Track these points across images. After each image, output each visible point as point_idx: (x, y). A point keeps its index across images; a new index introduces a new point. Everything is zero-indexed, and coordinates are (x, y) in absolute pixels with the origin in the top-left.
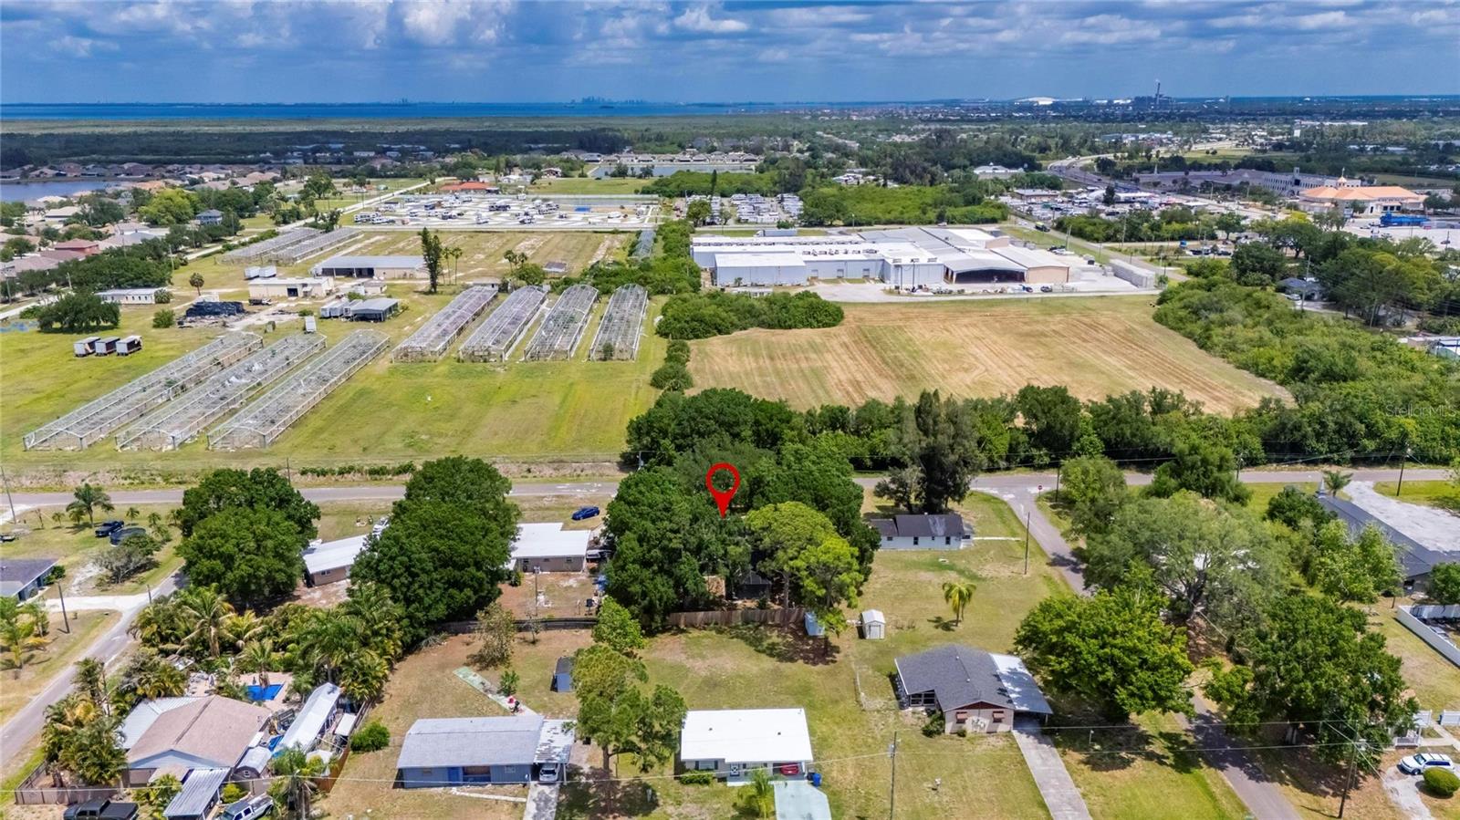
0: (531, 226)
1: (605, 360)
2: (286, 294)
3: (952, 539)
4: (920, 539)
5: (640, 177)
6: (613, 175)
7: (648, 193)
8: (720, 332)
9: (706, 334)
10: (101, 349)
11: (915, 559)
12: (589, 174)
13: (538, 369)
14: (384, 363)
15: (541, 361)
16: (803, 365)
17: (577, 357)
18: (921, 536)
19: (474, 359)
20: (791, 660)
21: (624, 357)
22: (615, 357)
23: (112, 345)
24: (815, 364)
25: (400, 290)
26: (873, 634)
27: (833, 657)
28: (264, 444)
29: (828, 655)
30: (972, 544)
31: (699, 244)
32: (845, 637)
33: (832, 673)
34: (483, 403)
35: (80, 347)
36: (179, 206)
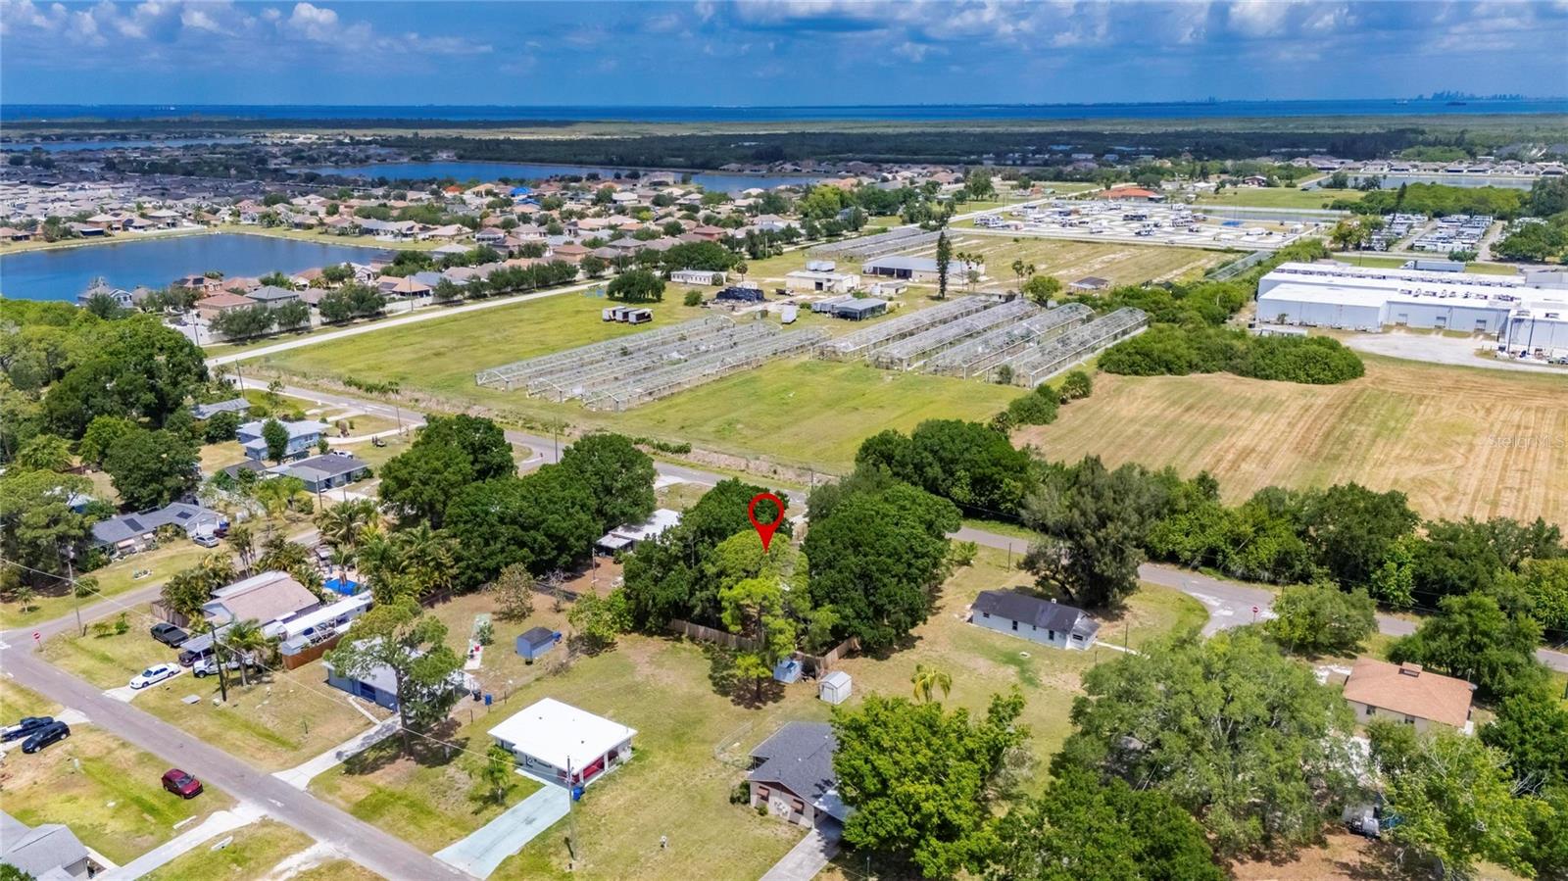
0: (1147, 239)
1: (1000, 383)
2: (814, 287)
3: (1057, 635)
4: (1020, 625)
5: (1362, 189)
6: (1328, 186)
7: (1340, 208)
8: (1170, 371)
9: (1151, 370)
10: (619, 316)
11: (998, 644)
12: (1301, 184)
13: (924, 382)
14: (805, 358)
15: (939, 375)
16: (1217, 422)
17: (979, 377)
18: (1024, 621)
19: (878, 364)
20: (725, 694)
21: (1021, 383)
22: (1014, 381)
23: (626, 315)
24: (1233, 423)
25: (919, 292)
26: (826, 696)
27: (765, 704)
28: (617, 409)
29: (761, 701)
30: (1087, 648)
31: (1283, 271)
32: (806, 691)
33: (740, 717)
34: (829, 406)
35: (606, 313)
36: (829, 203)
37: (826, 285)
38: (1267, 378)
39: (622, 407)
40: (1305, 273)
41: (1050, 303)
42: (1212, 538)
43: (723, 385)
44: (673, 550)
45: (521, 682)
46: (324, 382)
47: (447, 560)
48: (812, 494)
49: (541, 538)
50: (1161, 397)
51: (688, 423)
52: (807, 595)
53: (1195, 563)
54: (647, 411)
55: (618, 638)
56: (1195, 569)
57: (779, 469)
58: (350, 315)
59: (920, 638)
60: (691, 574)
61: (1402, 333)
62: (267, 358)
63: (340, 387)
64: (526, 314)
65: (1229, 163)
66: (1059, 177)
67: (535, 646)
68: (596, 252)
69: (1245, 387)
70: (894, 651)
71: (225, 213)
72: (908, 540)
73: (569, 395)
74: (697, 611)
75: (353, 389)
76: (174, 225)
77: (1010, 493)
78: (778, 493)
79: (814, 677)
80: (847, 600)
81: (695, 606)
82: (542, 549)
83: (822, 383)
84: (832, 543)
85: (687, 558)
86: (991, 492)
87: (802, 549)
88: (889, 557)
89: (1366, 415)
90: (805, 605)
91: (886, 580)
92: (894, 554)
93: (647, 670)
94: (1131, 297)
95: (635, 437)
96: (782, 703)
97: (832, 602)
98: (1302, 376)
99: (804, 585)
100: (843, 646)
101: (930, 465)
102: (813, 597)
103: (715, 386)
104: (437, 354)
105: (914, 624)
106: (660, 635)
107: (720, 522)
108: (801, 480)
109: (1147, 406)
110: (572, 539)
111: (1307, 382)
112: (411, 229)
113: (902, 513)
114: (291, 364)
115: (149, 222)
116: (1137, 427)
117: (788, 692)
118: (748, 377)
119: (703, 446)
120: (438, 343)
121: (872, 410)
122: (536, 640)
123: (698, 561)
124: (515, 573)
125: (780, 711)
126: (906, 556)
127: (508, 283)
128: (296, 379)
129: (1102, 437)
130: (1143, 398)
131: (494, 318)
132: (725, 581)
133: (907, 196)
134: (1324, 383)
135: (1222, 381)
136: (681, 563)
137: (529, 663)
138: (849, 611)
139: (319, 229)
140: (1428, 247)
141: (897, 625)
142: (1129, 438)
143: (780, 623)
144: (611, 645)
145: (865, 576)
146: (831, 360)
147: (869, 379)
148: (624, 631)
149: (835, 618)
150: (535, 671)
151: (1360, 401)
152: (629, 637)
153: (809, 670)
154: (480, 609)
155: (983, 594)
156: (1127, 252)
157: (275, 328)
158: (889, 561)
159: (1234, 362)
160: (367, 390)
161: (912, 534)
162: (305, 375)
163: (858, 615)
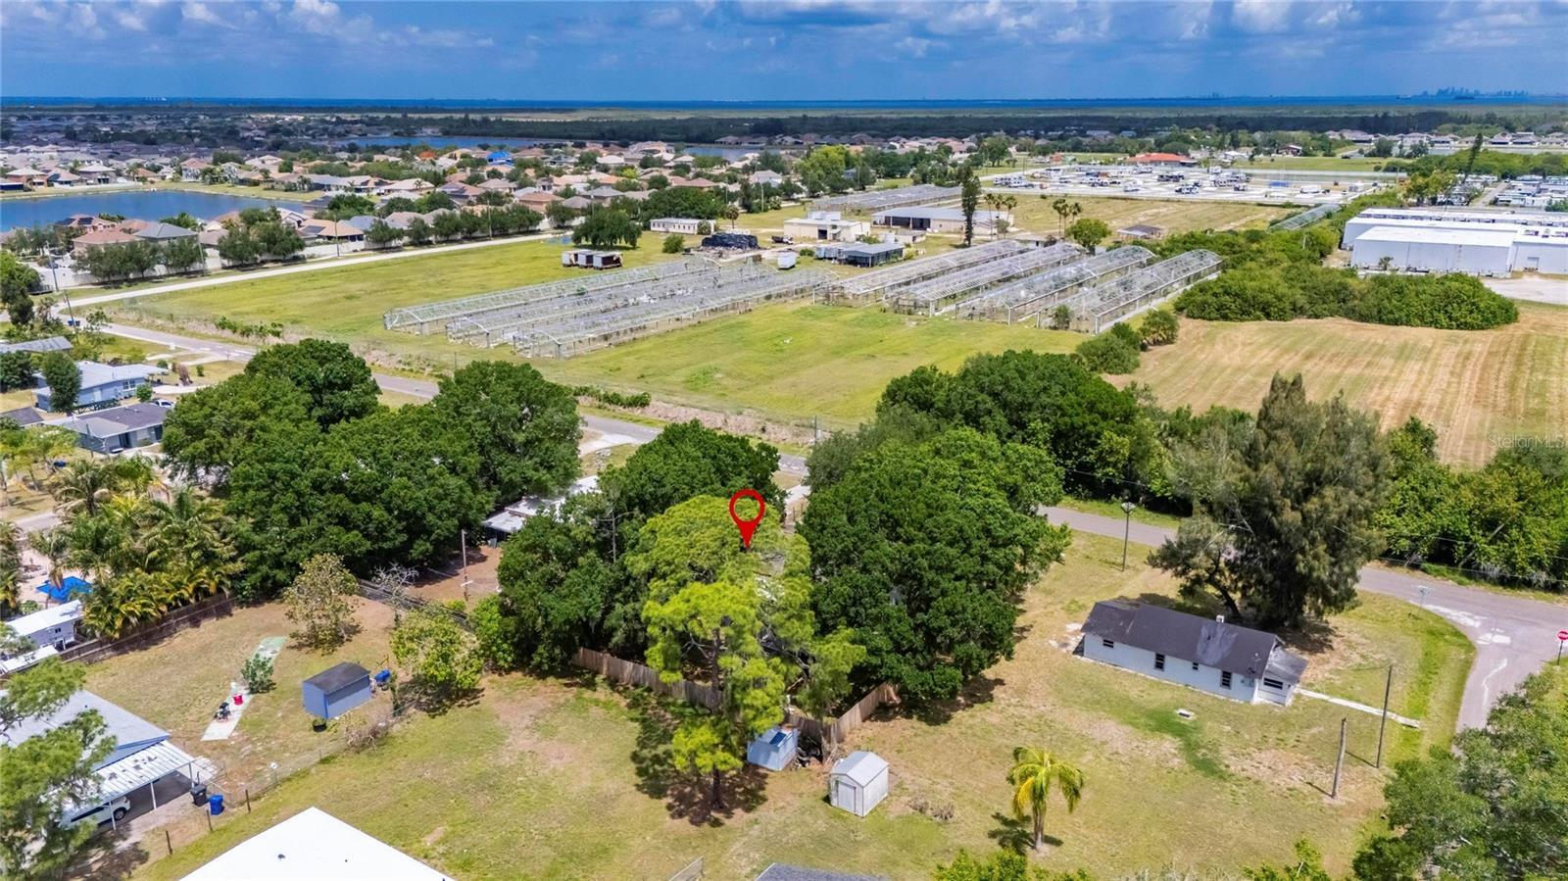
0: (1190, 196)
1: (1055, 328)
2: (816, 235)
3: (1236, 679)
4: (1168, 660)
5: (1409, 157)
6: (1371, 155)
7: (1394, 170)
8: (1268, 316)
10: (582, 261)
11: (1134, 693)
12: (1340, 153)
13: (959, 328)
14: (806, 303)
15: (975, 320)
16: (1352, 371)
17: (1026, 322)
18: (1176, 655)
19: (897, 308)
20: (657, 792)
21: (1083, 328)
22: (1072, 326)
23: (590, 259)
24: (1375, 372)
25: (939, 242)
26: (842, 800)
27: (729, 815)
28: (558, 354)
29: (721, 809)
30: (1289, 702)
31: (1369, 216)
32: (805, 787)
33: (680, 844)
34: (836, 353)
35: (567, 257)
36: (832, 162)
37: (830, 232)
38: (1396, 322)
39: (566, 354)
40: (1397, 217)
41: (1098, 249)
42: (1444, 517)
43: (698, 330)
44: (579, 533)
45: (289, 768)
46: (192, 325)
47: (225, 550)
48: (816, 451)
49: (377, 513)
50: (1267, 344)
51: (650, 371)
52: (809, 613)
53: (1417, 557)
54: (599, 358)
55: (485, 681)
56: (1415, 567)
57: (769, 426)
58: (260, 259)
59: (1000, 682)
60: (605, 571)
61: (1536, 279)
62: (133, 300)
63: (212, 330)
64: (472, 259)
65: (1258, 135)
66: (1077, 148)
67: (331, 697)
68: (566, 203)
69: (1371, 333)
70: (957, 706)
71: (169, 173)
72: (980, 516)
73: (500, 340)
74: (618, 638)
75: (227, 333)
76: (106, 181)
77: (1111, 452)
78: (763, 447)
79: (820, 759)
80: (877, 619)
81: (614, 629)
82: (381, 530)
83: (829, 328)
84: (851, 519)
85: (603, 548)
86: (1083, 452)
87: (799, 530)
88: (951, 544)
89: (1549, 363)
90: (803, 631)
91: (945, 584)
92: (961, 539)
93: (522, 741)
94: (1191, 242)
95: (575, 385)
96: (762, 812)
97: (850, 624)
98: (1445, 321)
99: (802, 596)
100: (870, 701)
101: (989, 412)
102: (818, 613)
103: (691, 332)
104: (350, 298)
105: (992, 661)
106: (558, 676)
107: (660, 483)
108: (800, 440)
109: (1253, 354)
110: (430, 517)
111: (1450, 327)
112: (366, 183)
113: (967, 472)
114: (159, 306)
115: (77, 177)
116: (1248, 376)
117: (771, 788)
118: (733, 322)
119: (666, 398)
120: (354, 288)
121: (893, 358)
122: (334, 686)
123: (621, 550)
124: (322, 569)
125: (756, 831)
126: (976, 543)
127: (457, 230)
128: (159, 322)
129: (1206, 389)
130: (1244, 344)
131: (433, 264)
132: (655, 585)
133: (919, 158)
134: (1472, 328)
135: (1336, 327)
136: (592, 553)
137: (319, 728)
138: (881, 641)
139: (266, 186)
140: (1514, 202)
141: (965, 664)
142: (1243, 389)
143: (757, 667)
144: (471, 693)
145: (906, 577)
146: (837, 305)
147: (887, 324)
148: (497, 669)
149: (859, 653)
150: (325, 743)
151: (1530, 348)
152: (507, 678)
153: (811, 745)
154: (272, 630)
155: (1100, 609)
156: (1172, 208)
157: (160, 269)
158: (952, 551)
159: (1350, 304)
160: (243, 333)
161: (986, 506)
162: (171, 317)
163: (898, 648)
